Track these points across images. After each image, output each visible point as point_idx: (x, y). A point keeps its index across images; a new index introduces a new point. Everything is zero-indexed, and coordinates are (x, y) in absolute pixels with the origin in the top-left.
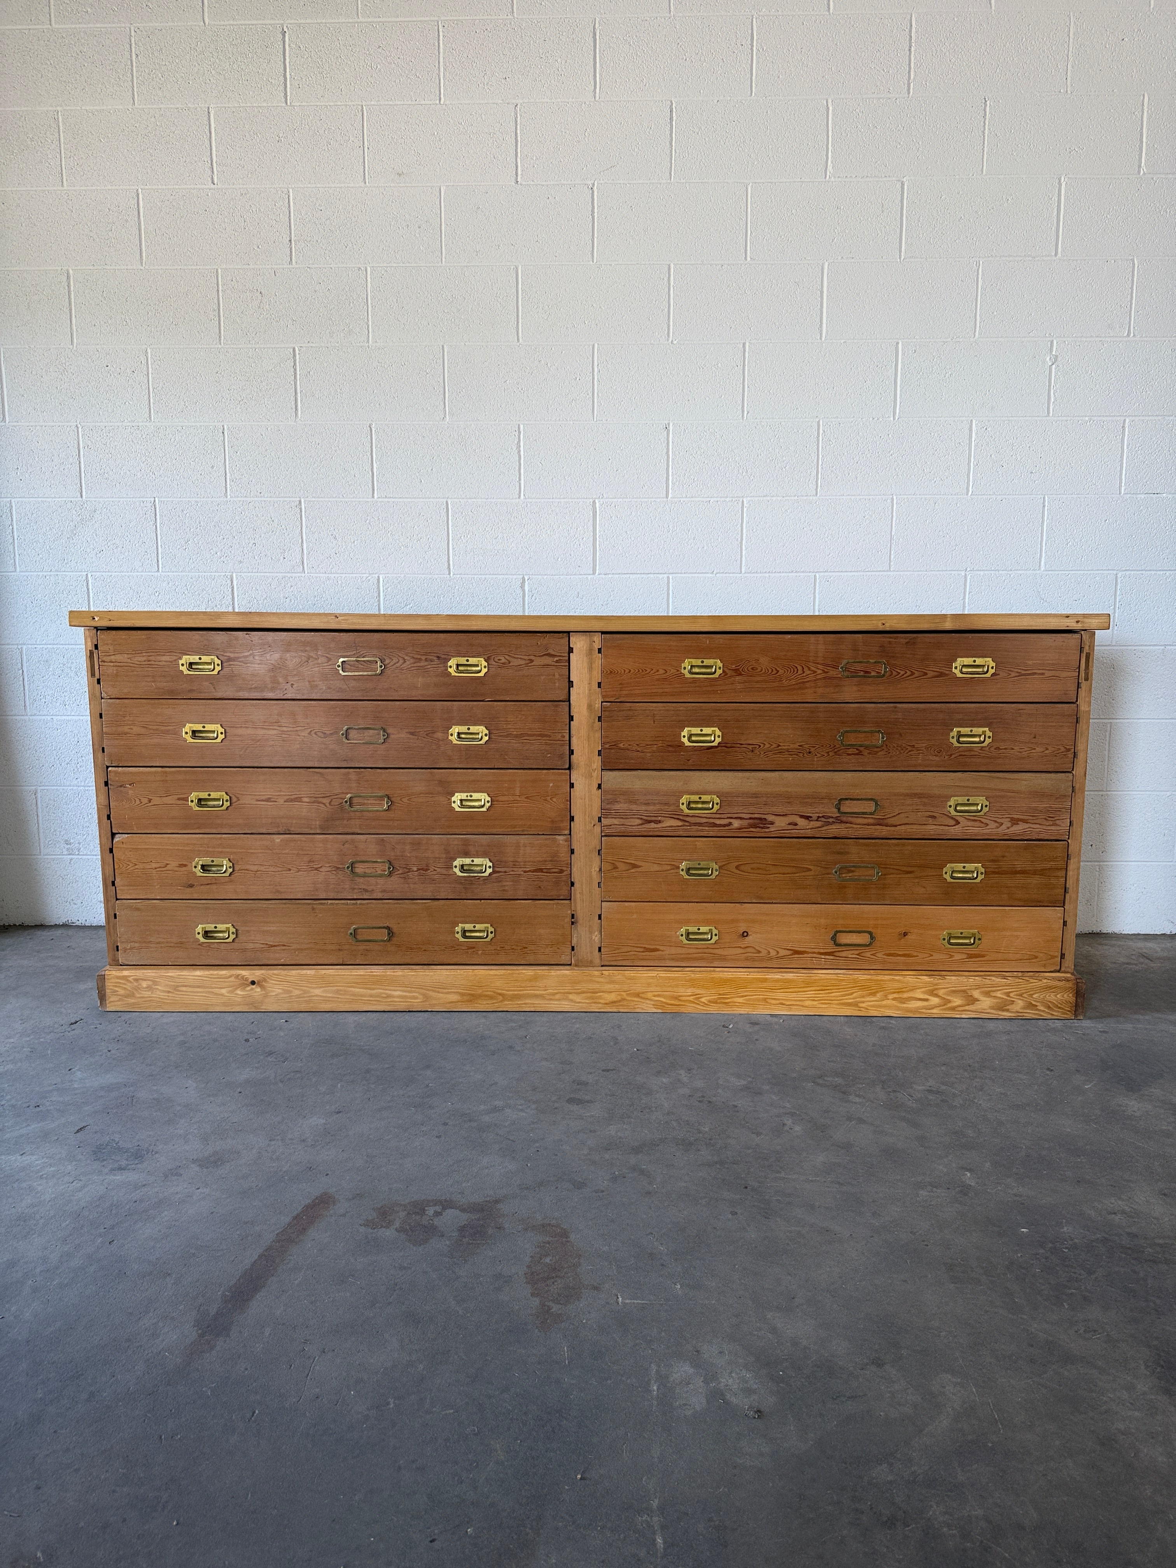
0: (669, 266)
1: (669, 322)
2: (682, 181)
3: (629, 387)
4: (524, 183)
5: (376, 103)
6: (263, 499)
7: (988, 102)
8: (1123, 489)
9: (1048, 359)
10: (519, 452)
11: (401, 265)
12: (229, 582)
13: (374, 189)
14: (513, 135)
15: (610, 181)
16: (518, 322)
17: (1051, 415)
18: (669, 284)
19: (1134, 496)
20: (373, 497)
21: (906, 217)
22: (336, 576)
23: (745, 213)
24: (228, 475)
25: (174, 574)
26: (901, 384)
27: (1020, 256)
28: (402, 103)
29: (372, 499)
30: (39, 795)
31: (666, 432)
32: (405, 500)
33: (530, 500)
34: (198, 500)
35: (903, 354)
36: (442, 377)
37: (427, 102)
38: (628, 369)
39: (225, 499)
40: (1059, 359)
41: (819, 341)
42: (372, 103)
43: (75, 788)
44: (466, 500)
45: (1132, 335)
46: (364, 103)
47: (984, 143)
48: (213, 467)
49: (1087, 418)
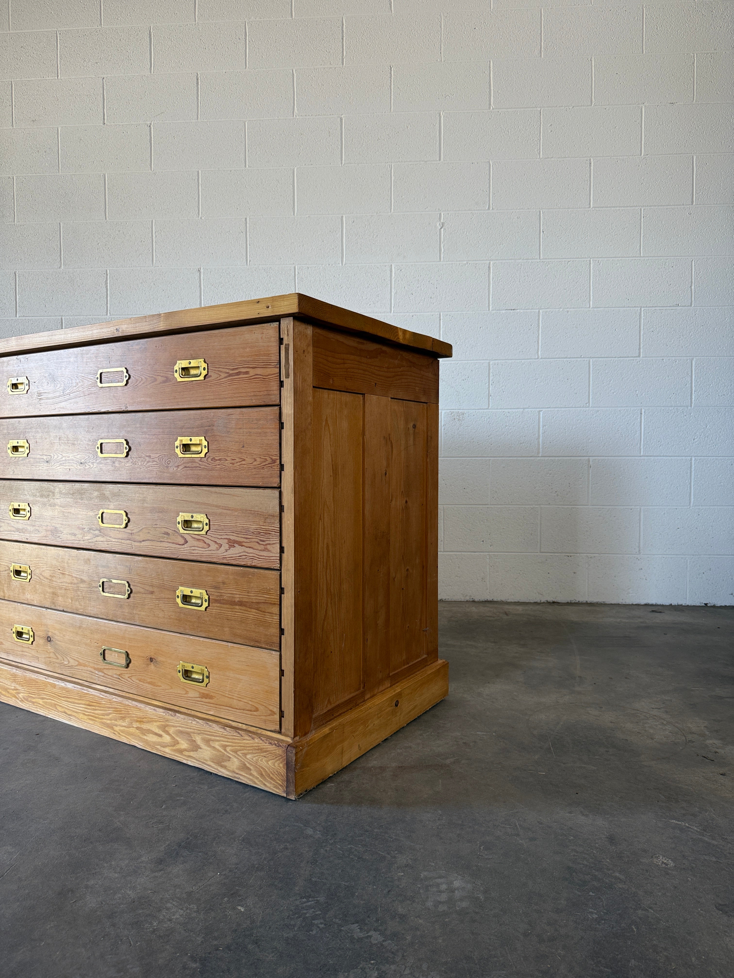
0: (198, 172)
1: (199, 206)
2: (205, 120)
3: (175, 246)
4: (108, 124)
5: (19, 80)
7: (392, 69)
8: (491, 307)
9: (438, 225)
10: (107, 287)
11: (34, 175)
13: (18, 130)
14: (102, 96)
15: (161, 122)
16: (106, 208)
17: (442, 260)
18: (199, 183)
19: (498, 312)
20: (16, 316)
21: (345, 139)
23: (244, 139)
26: (346, 243)
27: (417, 161)
28: (35, 79)
31: (198, 273)
33: (113, 316)
35: (346, 223)
36: (59, 242)
37: (50, 78)
38: (174, 235)
40: (446, 224)
41: (293, 216)
42: (18, 80)
44: (73, 317)
45: (491, 209)
46: (13, 80)
47: (391, 93)
49: (465, 262)
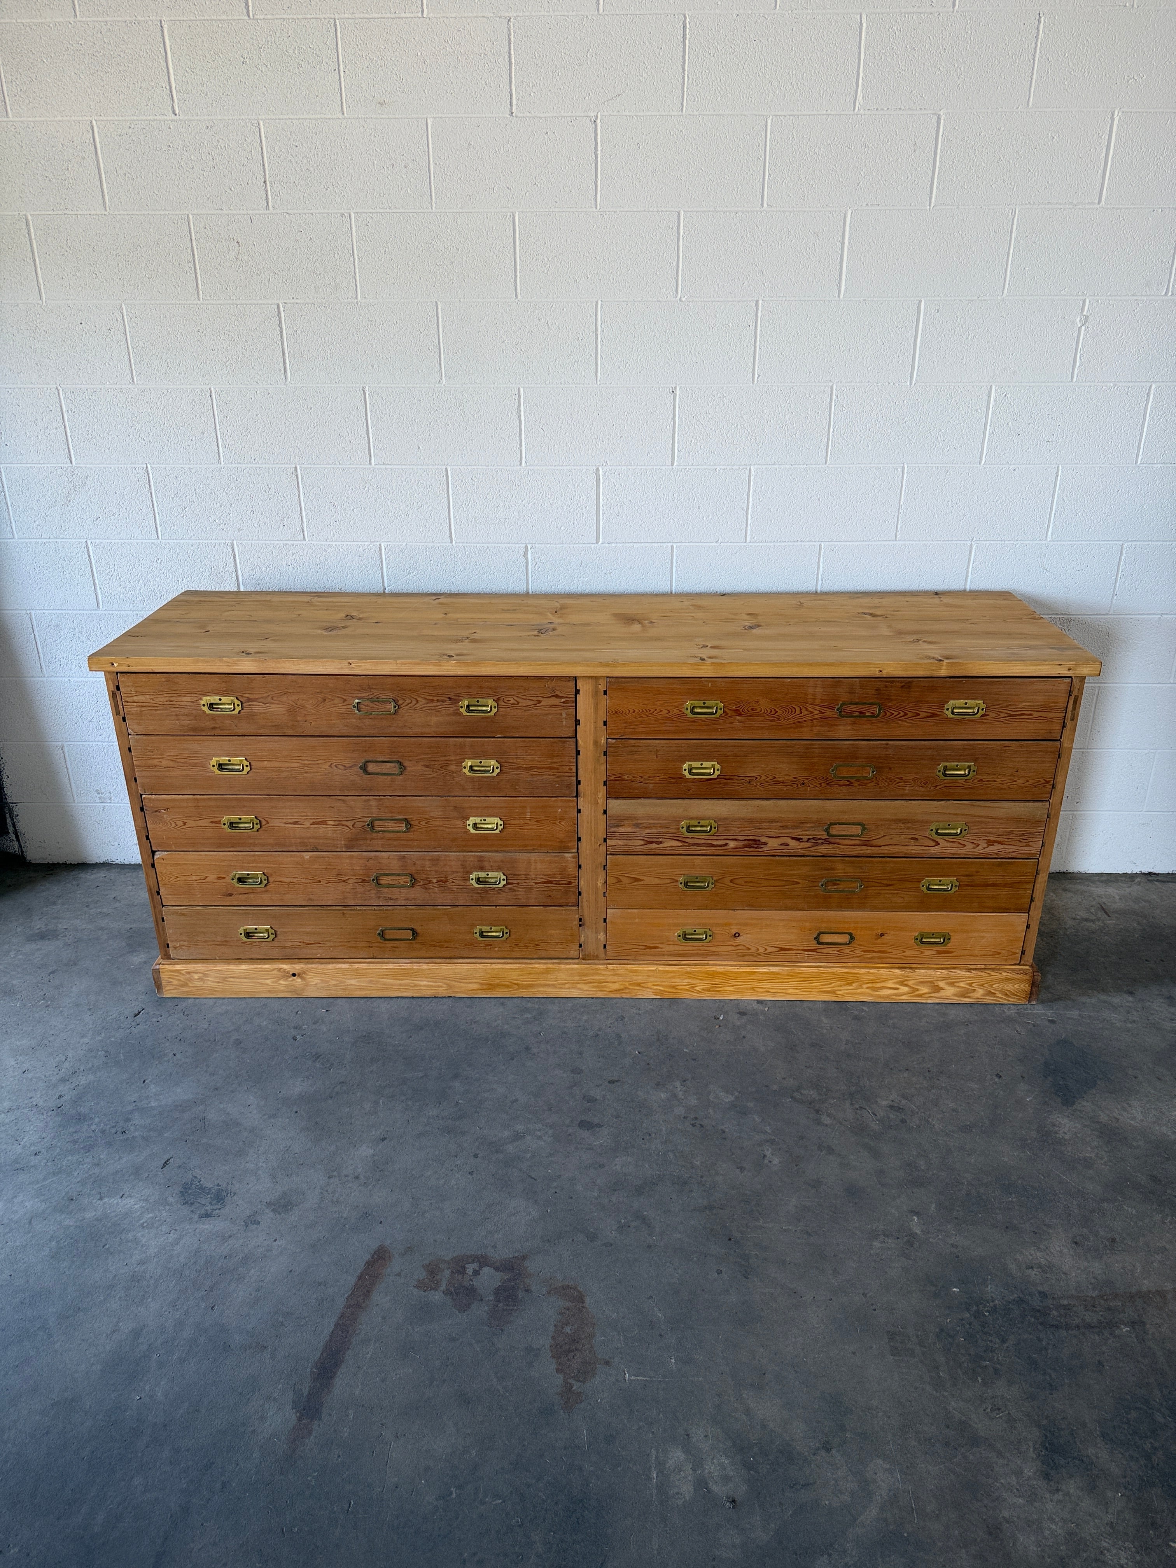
0: (679, 213)
1: (678, 276)
2: (695, 113)
3: (634, 348)
4: (520, 115)
5: (350, 16)
6: (258, 466)
7: (1043, 18)
8: (1140, 458)
9: (1078, 320)
10: (520, 417)
11: (388, 210)
12: (230, 550)
13: (353, 121)
14: (507, 57)
15: (615, 113)
16: (516, 276)
17: (1075, 380)
18: (679, 234)
19: (1150, 465)
20: (370, 464)
21: (941, 157)
22: (338, 543)
23: (763, 152)
24: (220, 440)
25: (175, 541)
26: (921, 346)
27: (1060, 204)
28: (380, 16)
29: (370, 466)
30: (66, 750)
31: (672, 397)
32: (404, 467)
33: (532, 468)
34: (191, 466)
35: (925, 314)
36: (436, 336)
37: (408, 15)
38: (633, 328)
39: (219, 465)
40: (1091, 319)
41: (837, 298)
42: (346, 16)
43: (99, 743)
44: (466, 468)
45: (1170, 294)
46: (337, 16)
47: (1033, 69)
48: (203, 432)
49: (1111, 384)
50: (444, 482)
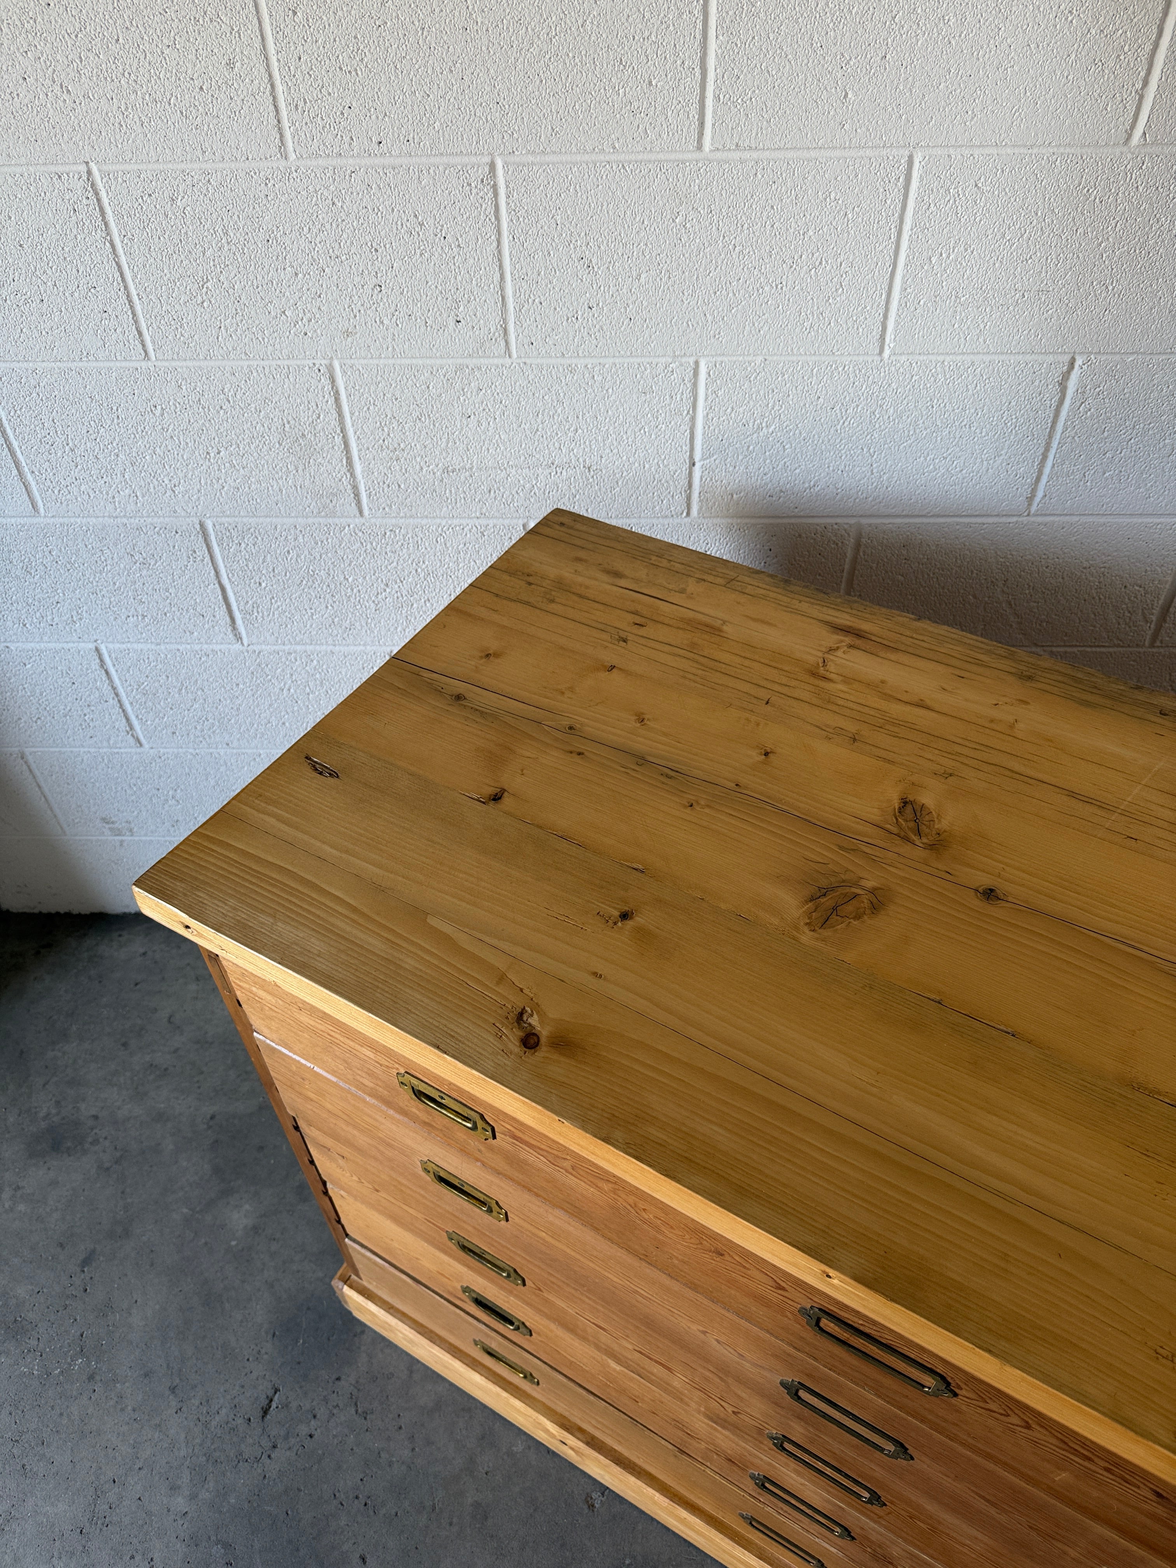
6: (387, 161)
12: (325, 381)
20: (700, 147)
22: (589, 361)
24: (280, 88)
25: (190, 364)
29: (697, 155)
32: (790, 154)
34: (208, 166)
39: (283, 163)
44: (967, 152)
48: (230, 65)
50: (896, 195)
